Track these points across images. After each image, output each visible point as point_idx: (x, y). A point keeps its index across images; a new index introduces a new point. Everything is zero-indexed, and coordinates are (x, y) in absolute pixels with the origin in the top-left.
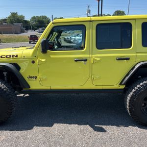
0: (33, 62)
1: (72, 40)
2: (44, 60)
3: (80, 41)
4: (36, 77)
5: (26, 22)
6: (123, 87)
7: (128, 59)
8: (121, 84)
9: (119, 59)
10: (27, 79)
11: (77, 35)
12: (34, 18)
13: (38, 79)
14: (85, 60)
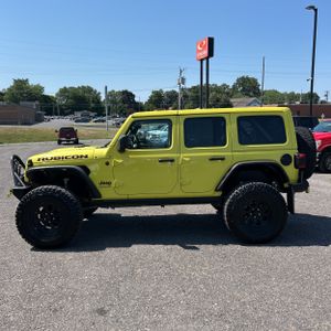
0: (107, 164)
1: (148, 138)
2: (120, 161)
3: (165, 139)
4: (109, 183)
5: (47, 99)
6: (219, 194)
7: (223, 159)
8: (216, 190)
9: (213, 159)
10: (97, 186)
11: (159, 128)
12: (64, 91)
13: (113, 185)
14: (172, 161)
